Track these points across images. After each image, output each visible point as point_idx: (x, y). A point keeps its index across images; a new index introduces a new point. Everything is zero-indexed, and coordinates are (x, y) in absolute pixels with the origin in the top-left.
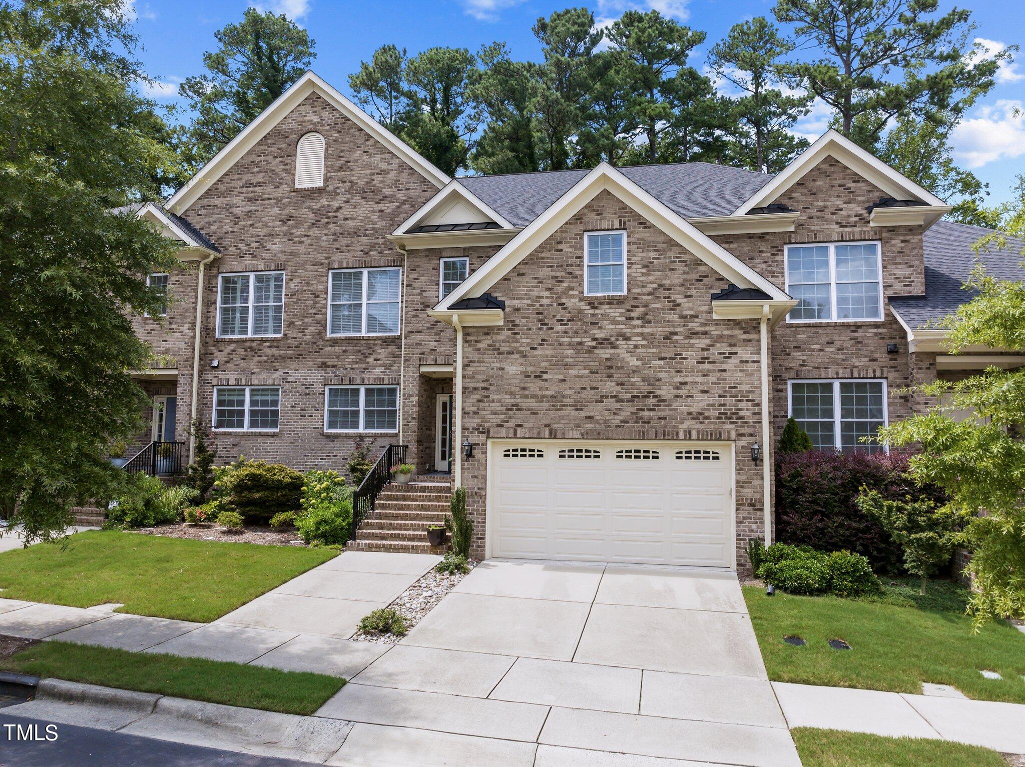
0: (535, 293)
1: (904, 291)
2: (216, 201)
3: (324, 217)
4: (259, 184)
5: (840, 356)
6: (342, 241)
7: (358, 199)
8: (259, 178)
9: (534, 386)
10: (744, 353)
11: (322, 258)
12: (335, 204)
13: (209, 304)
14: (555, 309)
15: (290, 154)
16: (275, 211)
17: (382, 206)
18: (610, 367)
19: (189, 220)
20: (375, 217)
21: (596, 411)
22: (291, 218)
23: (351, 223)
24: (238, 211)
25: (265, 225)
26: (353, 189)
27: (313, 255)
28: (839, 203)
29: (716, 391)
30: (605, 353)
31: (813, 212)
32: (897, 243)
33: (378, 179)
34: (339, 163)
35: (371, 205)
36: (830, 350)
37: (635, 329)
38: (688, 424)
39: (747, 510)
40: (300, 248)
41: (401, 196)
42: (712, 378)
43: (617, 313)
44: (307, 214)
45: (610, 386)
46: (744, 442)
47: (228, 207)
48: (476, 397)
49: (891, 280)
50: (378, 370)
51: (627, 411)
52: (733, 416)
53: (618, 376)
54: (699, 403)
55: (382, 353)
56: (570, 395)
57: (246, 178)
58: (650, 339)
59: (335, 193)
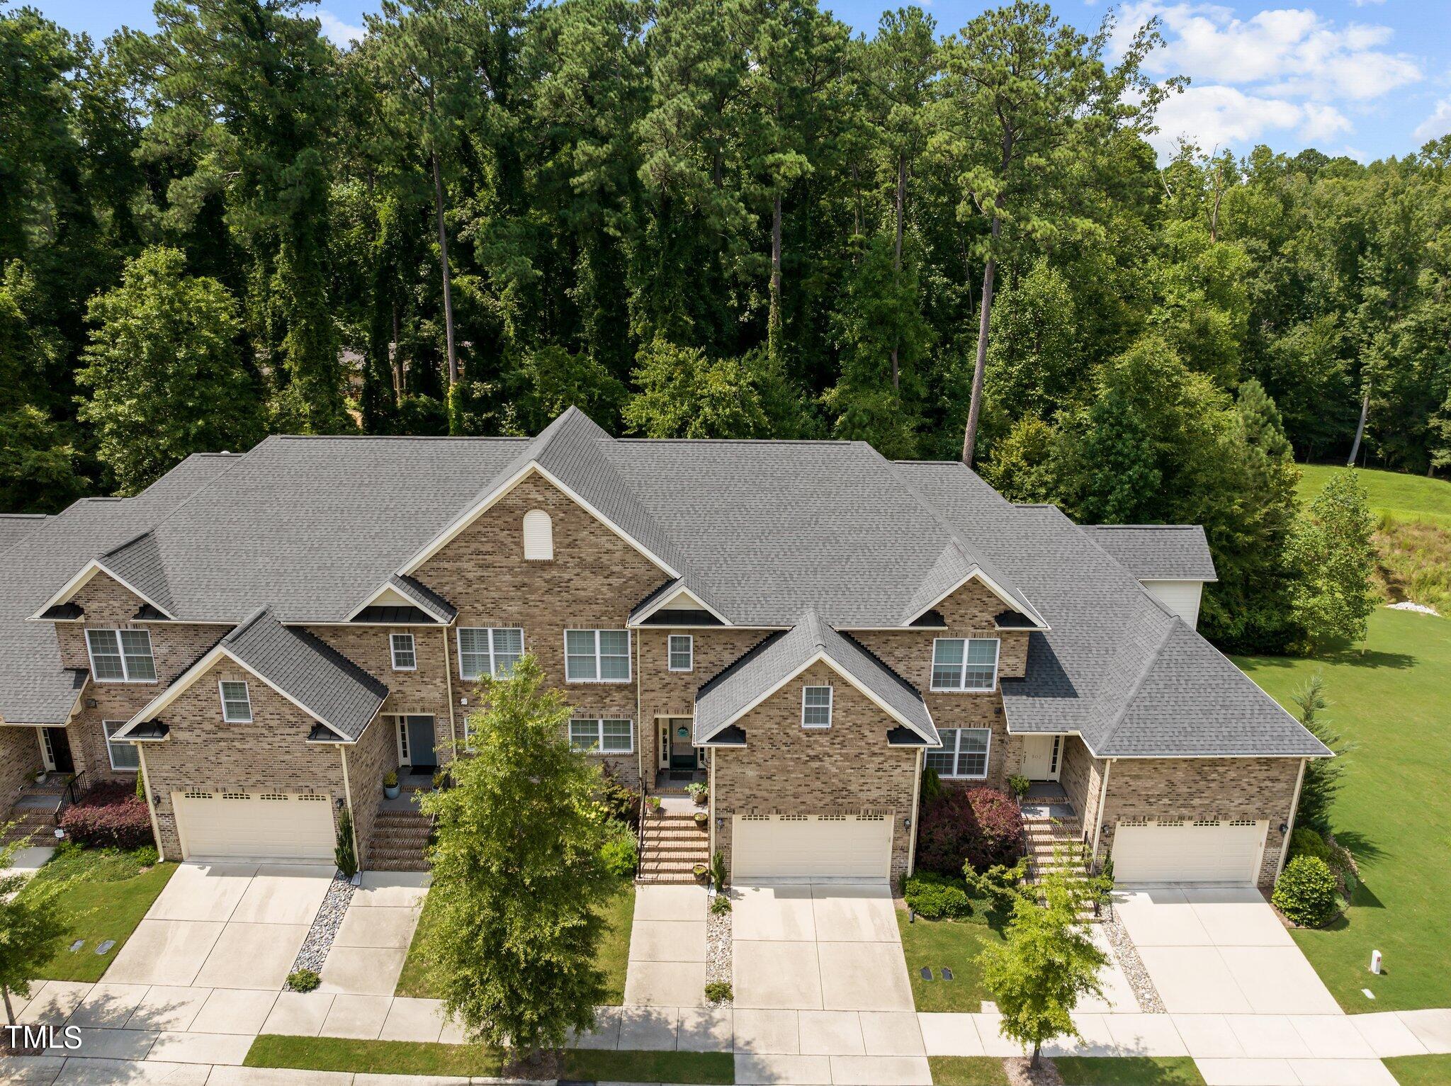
0: (768, 726)
1: (1011, 674)
2: (446, 565)
3: (554, 586)
4: (488, 553)
5: (964, 714)
6: (575, 608)
7: (587, 573)
8: (488, 547)
9: (766, 784)
10: (905, 766)
11: (557, 620)
12: (566, 576)
13: (453, 652)
14: (782, 737)
15: (516, 528)
16: (508, 577)
17: (610, 580)
18: (818, 773)
19: (420, 579)
20: (605, 589)
21: (809, 799)
22: (524, 585)
23: (582, 593)
24: (470, 576)
25: (499, 589)
26: (582, 564)
27: (548, 618)
28: (976, 612)
29: (886, 787)
30: (815, 764)
31: (956, 617)
32: (1011, 641)
33: (605, 558)
34: (567, 541)
35: (600, 579)
36: (957, 710)
37: (836, 750)
38: (867, 806)
39: (898, 852)
40: (536, 610)
41: (628, 573)
42: (883, 780)
43: (824, 740)
44: (539, 582)
45: (818, 784)
46: (900, 816)
47: (459, 571)
48: (724, 790)
49: (1004, 667)
50: (614, 709)
51: (828, 799)
52: (895, 802)
53: (823, 778)
54: (875, 794)
55: (617, 696)
56: (791, 789)
57: (474, 546)
58: (846, 757)
59: (565, 566)
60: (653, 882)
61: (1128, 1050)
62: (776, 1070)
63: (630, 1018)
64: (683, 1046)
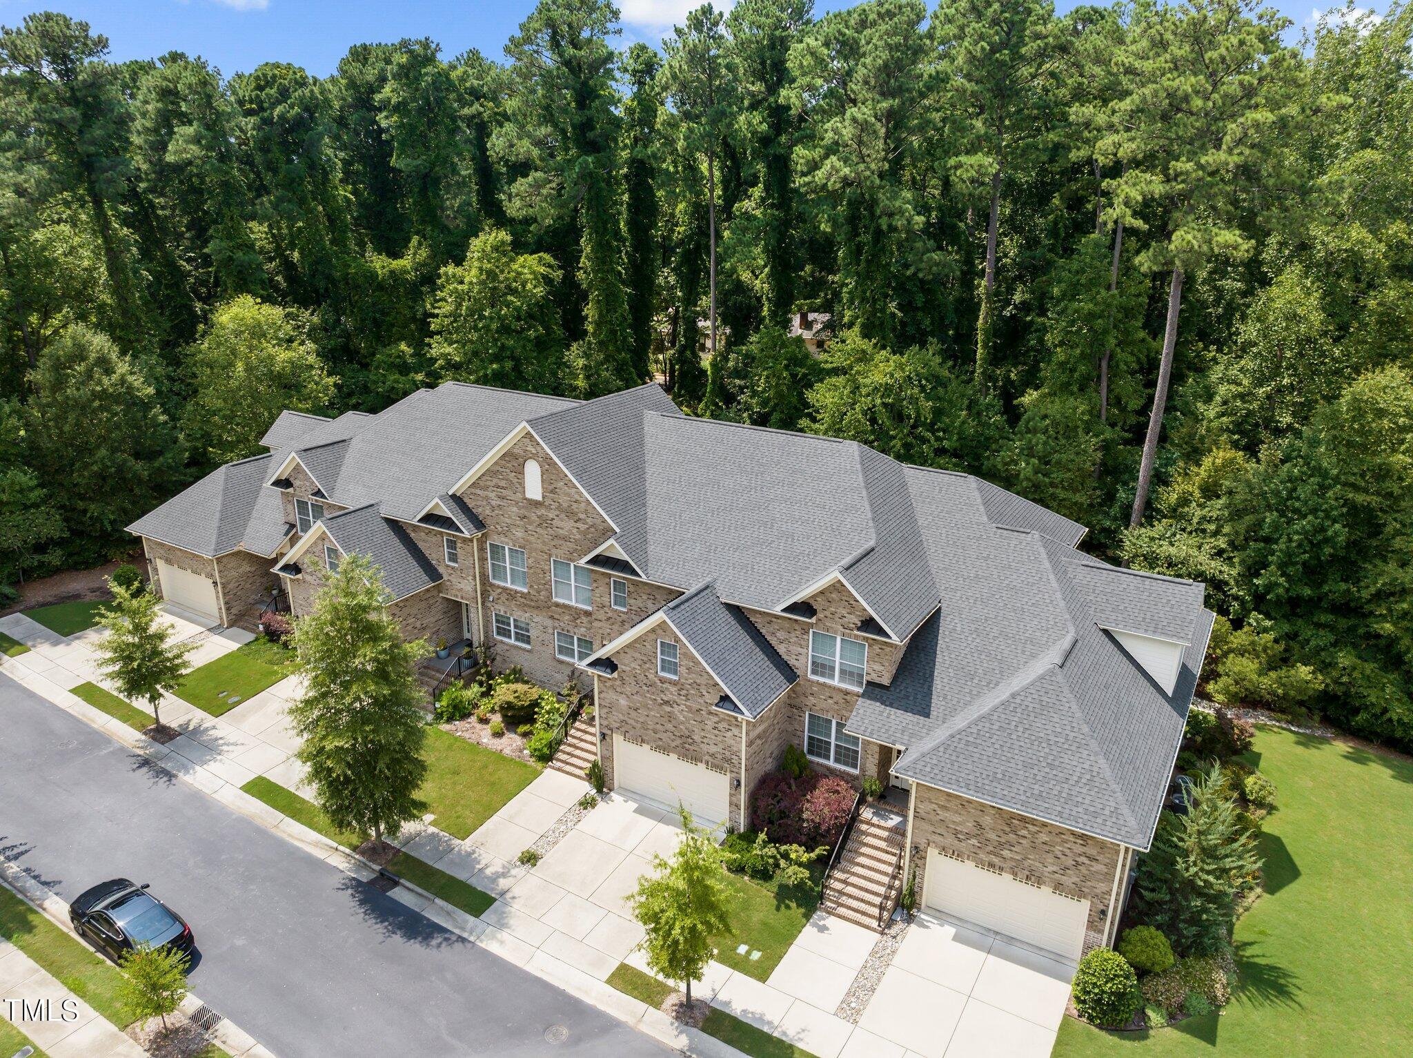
0: (633, 665)
1: (877, 680)
2: (478, 492)
3: (544, 522)
4: (503, 488)
5: (836, 707)
6: (556, 542)
7: (563, 516)
8: (503, 483)
9: (633, 714)
10: (735, 731)
11: (546, 549)
12: (551, 516)
13: (483, 560)
14: (642, 677)
15: (520, 472)
16: (515, 509)
17: (578, 525)
18: (670, 717)
19: (466, 500)
20: (575, 531)
21: (663, 736)
22: (525, 517)
23: (561, 531)
24: (493, 503)
25: (510, 517)
26: (560, 507)
27: (540, 546)
28: (844, 612)
29: (721, 746)
30: (668, 709)
31: (827, 613)
32: (876, 647)
33: (575, 506)
34: (551, 487)
35: (572, 523)
36: (830, 701)
37: (681, 700)
38: (707, 757)
39: (734, 808)
40: (532, 539)
41: (589, 521)
42: (719, 739)
43: (673, 689)
44: (534, 517)
45: (669, 726)
46: (734, 775)
47: (487, 498)
48: (605, 710)
49: (870, 671)
50: (583, 630)
51: (678, 742)
52: (729, 761)
53: (674, 722)
54: (713, 749)
55: (585, 619)
56: (651, 725)
57: (495, 481)
58: (690, 709)
59: (549, 508)
60: (559, 769)
61: (784, 1033)
62: (512, 922)
63: (460, 850)
64: (473, 882)
